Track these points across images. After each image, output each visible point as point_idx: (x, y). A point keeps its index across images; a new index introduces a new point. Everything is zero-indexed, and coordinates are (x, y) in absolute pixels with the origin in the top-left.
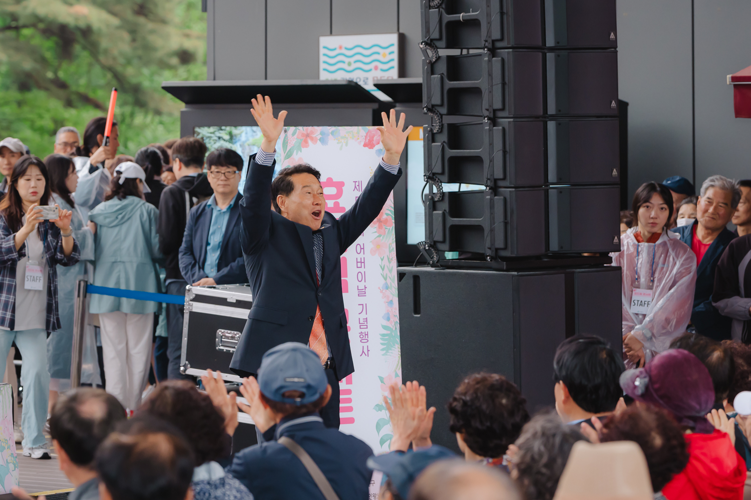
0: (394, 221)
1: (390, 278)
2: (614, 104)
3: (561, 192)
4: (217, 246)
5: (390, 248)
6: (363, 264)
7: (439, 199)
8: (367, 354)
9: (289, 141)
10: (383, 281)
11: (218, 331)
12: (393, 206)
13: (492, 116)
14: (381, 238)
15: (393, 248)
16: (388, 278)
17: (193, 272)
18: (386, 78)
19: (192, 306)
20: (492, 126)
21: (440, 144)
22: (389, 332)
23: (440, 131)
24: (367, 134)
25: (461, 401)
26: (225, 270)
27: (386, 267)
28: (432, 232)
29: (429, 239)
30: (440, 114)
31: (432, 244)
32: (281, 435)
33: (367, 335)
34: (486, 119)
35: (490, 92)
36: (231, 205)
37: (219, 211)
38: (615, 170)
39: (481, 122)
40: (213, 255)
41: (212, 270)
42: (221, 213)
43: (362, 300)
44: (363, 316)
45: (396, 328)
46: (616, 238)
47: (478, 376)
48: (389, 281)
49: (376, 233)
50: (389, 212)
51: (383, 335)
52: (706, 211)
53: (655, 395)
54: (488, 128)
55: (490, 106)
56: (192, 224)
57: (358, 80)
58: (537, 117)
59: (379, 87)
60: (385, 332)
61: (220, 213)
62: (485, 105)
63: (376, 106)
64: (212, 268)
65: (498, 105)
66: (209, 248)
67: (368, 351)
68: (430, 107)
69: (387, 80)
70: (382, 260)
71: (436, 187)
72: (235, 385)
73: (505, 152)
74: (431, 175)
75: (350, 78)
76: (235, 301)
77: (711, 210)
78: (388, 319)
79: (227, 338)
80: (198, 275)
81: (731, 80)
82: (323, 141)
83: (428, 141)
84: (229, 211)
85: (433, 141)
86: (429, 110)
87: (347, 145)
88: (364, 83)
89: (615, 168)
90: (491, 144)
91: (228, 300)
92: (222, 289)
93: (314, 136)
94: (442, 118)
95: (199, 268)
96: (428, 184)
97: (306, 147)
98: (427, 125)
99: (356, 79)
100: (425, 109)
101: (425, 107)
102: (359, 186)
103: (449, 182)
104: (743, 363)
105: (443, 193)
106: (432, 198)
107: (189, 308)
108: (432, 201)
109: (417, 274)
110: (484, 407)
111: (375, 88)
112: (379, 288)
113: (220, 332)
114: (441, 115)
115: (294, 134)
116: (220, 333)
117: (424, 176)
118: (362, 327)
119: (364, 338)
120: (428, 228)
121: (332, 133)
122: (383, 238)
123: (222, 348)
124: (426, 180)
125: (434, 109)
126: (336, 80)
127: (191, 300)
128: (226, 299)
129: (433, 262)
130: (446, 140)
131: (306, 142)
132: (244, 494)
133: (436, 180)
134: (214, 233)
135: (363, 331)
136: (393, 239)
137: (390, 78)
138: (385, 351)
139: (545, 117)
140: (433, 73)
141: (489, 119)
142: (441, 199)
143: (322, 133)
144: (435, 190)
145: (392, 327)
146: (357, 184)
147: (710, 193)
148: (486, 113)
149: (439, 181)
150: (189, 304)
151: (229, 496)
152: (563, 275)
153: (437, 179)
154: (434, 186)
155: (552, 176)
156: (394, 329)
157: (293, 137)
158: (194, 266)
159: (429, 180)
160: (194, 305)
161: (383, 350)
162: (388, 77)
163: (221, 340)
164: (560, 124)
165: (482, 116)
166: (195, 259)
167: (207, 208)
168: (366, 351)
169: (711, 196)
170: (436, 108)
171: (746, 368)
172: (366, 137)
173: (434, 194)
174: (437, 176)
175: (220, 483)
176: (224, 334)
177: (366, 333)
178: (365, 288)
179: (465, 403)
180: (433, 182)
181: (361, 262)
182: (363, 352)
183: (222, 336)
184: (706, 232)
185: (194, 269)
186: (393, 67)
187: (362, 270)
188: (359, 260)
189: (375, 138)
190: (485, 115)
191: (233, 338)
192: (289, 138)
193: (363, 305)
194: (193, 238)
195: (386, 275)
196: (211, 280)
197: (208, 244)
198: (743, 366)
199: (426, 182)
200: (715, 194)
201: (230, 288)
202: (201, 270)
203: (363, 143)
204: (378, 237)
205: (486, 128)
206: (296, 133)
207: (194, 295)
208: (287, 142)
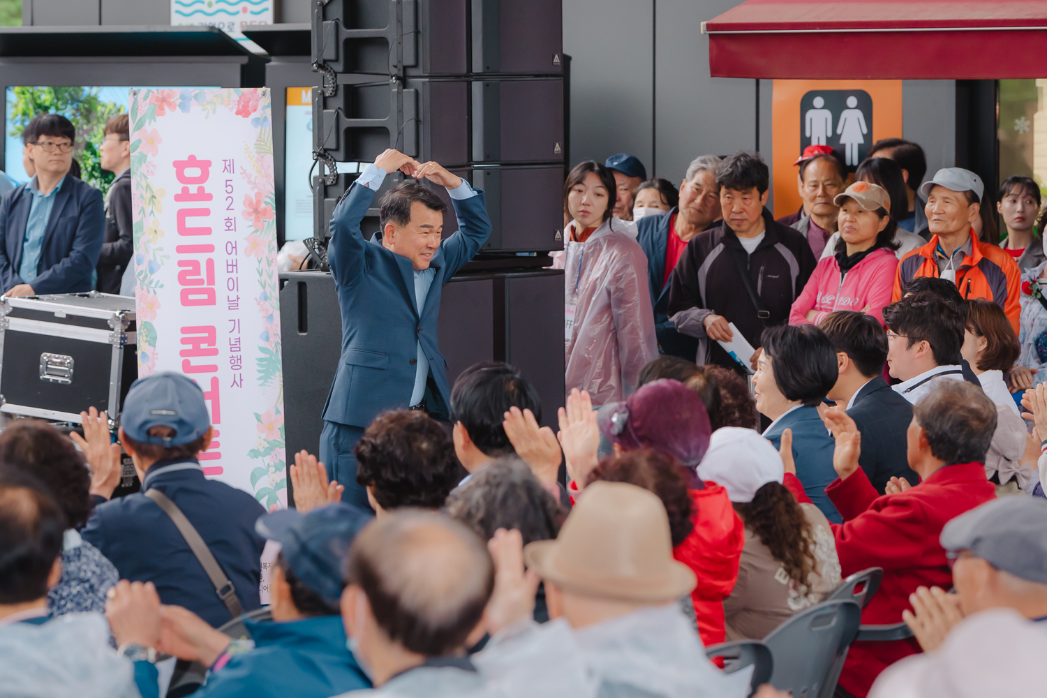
0: (274, 211)
1: (270, 286)
2: (557, 60)
3: (489, 174)
4: (38, 242)
5: (269, 247)
6: (235, 268)
7: (332, 182)
8: (239, 384)
9: (140, 108)
10: (260, 290)
11: (42, 355)
12: (273, 192)
13: (401, 74)
14: (259, 233)
15: (274, 248)
16: (267, 286)
17: (5, 277)
18: (257, 23)
19: (8, 322)
20: (401, 87)
21: (333, 111)
22: (268, 356)
23: (333, 94)
24: (240, 98)
25: (370, 446)
26: (46, 274)
27: (264, 271)
28: (323, 226)
29: (319, 234)
30: (334, 72)
31: (323, 241)
32: (148, 487)
33: (240, 359)
34: (394, 78)
35: (399, 43)
36: (57, 188)
37: (41, 196)
38: (557, 145)
39: (387, 83)
40: (32, 254)
41: (30, 274)
42: (45, 200)
43: (234, 314)
44: (235, 335)
45: (277, 351)
46: (558, 232)
47: (394, 413)
48: (268, 289)
49: (252, 228)
50: (270, 201)
51: (260, 360)
52: (692, 200)
53: (634, 436)
54: (396, 90)
55: (400, 62)
56: (5, 213)
57: (221, 26)
58: (458, 76)
59: (251, 35)
60: (263, 355)
61: (43, 200)
62: (393, 60)
63: (245, 60)
64: (29, 272)
65: (409, 60)
66: (26, 244)
67: (241, 380)
68: (321, 63)
69: (260, 26)
70: (260, 262)
71: (329, 167)
72: (64, 426)
73: (417, 122)
74: (322, 152)
75: (210, 23)
76: (64, 316)
77: (699, 200)
78: (267, 339)
79: (55, 363)
80: (12, 281)
81: (705, 29)
82: (184, 107)
83: (319, 106)
84: (54, 196)
85: (325, 107)
86: (320, 66)
87: (214, 112)
88: (229, 30)
89: (557, 142)
90: (400, 111)
91: (56, 315)
92: (48, 300)
93: (171, 100)
94: (336, 77)
95: (14, 272)
96: (318, 162)
97: (162, 115)
98: (317, 87)
99: (219, 24)
100: (315, 65)
101: (315, 63)
102: (229, 165)
103: (346, 161)
104: (728, 396)
105: (338, 175)
106: (324, 182)
107: (5, 325)
108: (323, 186)
109: (303, 281)
110: (398, 452)
111: (244, 37)
112: (256, 299)
113: (45, 356)
114: (336, 73)
115: (145, 98)
116: (45, 358)
117: (314, 152)
118: (233, 349)
119: (236, 364)
120: (317, 220)
121: (196, 97)
122: (261, 233)
123: (47, 377)
124: (315, 158)
125: (326, 65)
126: (192, 26)
127: (7, 315)
128: (53, 313)
129: (324, 264)
130: (342, 106)
131: (161, 108)
132: (105, 569)
133: (328, 157)
134: (33, 227)
135: (235, 354)
136: (273, 236)
137: (263, 24)
138: (262, 381)
139: (468, 77)
140: (325, 18)
141: (398, 78)
142: (334, 182)
143: (183, 97)
144: (327, 171)
145: (272, 349)
146: (228, 163)
147: (700, 177)
148: (394, 71)
149: (332, 159)
150: (5, 321)
151: (85, 571)
152: (491, 281)
153: (330, 157)
154: (326, 166)
155: (477, 153)
156: (274, 352)
157: (145, 102)
158: (6, 268)
159: (319, 158)
160: (10, 321)
161: (260, 379)
162: (260, 22)
163: (47, 367)
164: (488, 85)
165: (388, 75)
166: (7, 259)
167: (25, 193)
168: (238, 380)
169: (701, 182)
170: (329, 63)
171: (730, 401)
172: (239, 102)
173: (325, 176)
174: (329, 152)
175: (75, 555)
176: (50, 359)
177: (239, 358)
178: (238, 298)
179: (374, 448)
180: (324, 161)
181: (233, 265)
182: (235, 381)
183: (47, 362)
184: (688, 226)
185: (7, 272)
186: (266, 9)
187: (234, 275)
188: (230, 263)
189: (250, 104)
190: (393, 74)
191: (62, 364)
192: (139, 104)
193: (234, 320)
194: (7, 232)
195: (265, 281)
196: (27, 288)
197: (25, 240)
198: (726, 398)
199: (314, 161)
200: (705, 181)
201: (57, 299)
202: (16, 275)
203: (235, 110)
204: (254, 232)
205: (393, 90)
206: (148, 97)
207: (11, 309)
208: (137, 109)
